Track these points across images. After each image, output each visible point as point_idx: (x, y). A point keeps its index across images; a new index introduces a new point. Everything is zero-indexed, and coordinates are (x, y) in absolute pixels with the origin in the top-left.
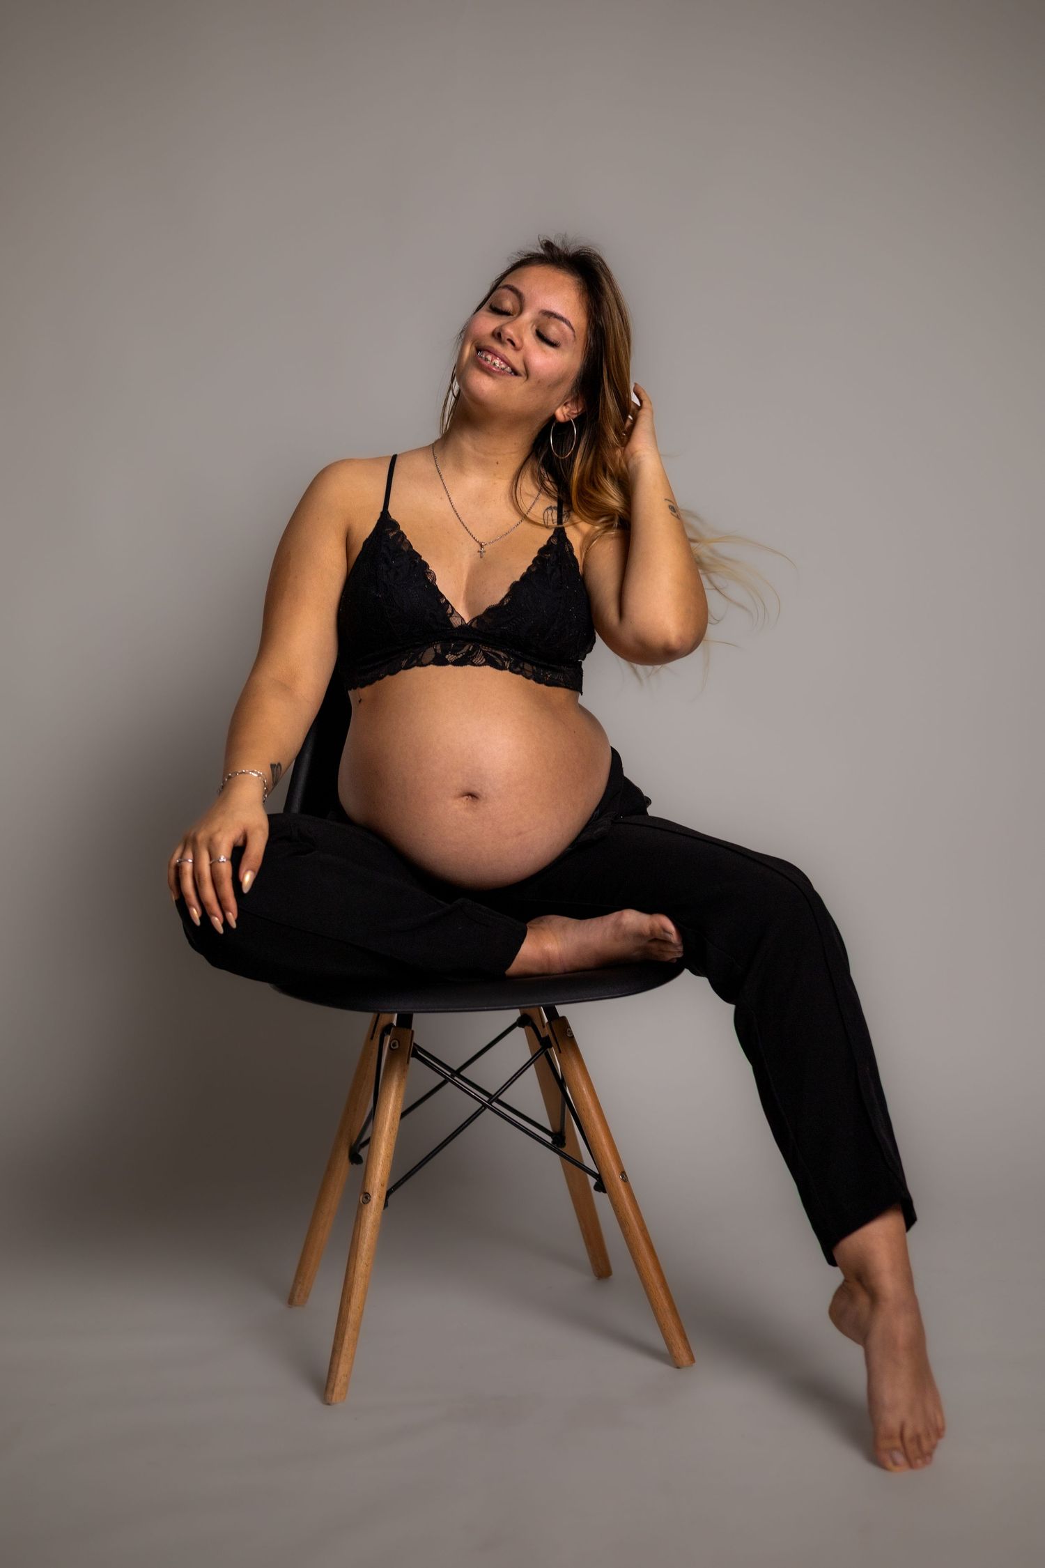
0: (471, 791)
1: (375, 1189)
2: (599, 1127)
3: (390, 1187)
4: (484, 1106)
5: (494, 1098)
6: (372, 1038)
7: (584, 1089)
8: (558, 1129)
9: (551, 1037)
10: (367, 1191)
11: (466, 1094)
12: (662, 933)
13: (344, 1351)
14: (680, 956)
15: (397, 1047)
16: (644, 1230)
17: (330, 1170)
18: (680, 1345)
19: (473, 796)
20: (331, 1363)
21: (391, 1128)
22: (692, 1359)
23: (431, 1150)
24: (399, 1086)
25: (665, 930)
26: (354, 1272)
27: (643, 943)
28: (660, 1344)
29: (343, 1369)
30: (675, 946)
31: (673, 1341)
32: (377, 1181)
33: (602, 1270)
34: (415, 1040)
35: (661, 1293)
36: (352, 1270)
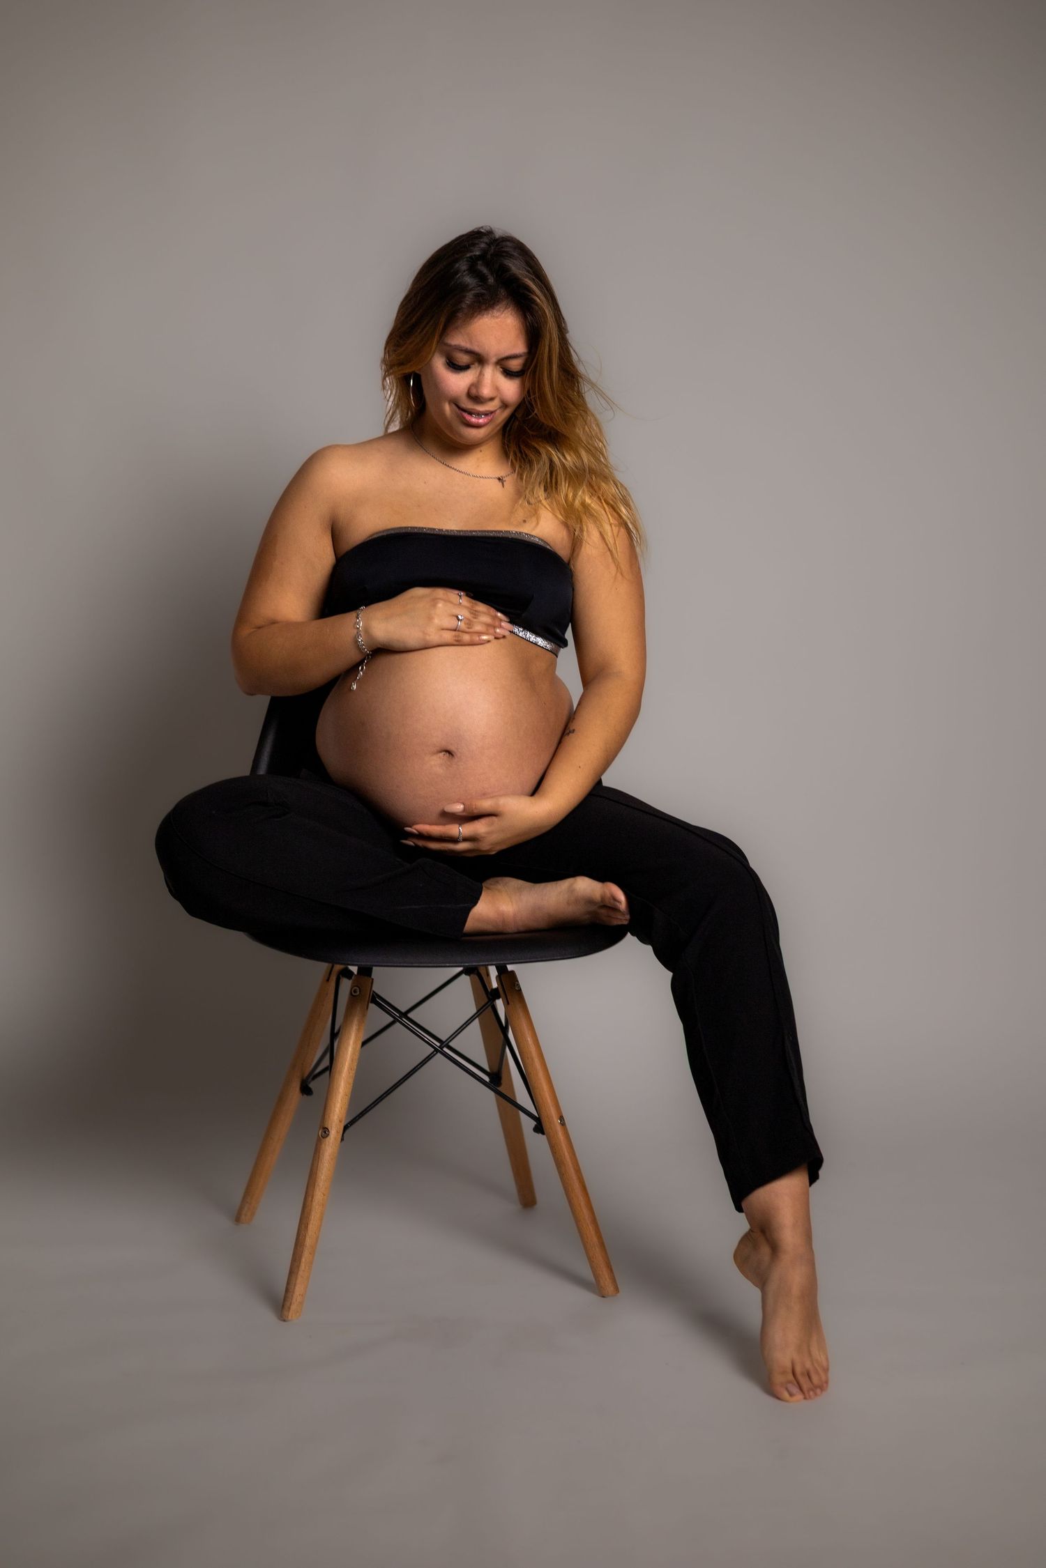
0: (448, 749)
1: (334, 1125)
2: (541, 1074)
3: (346, 1124)
4: (436, 1051)
5: (445, 1043)
6: (328, 980)
7: (529, 1039)
8: (495, 1070)
9: (501, 990)
10: (326, 1126)
11: (419, 1039)
12: (612, 901)
13: (301, 1273)
14: (626, 923)
15: (358, 993)
16: (578, 1171)
17: (281, 1100)
18: (607, 1276)
19: (449, 752)
20: (288, 1283)
21: (350, 1069)
22: (617, 1290)
23: (386, 1090)
24: (358, 1030)
25: (615, 899)
26: (312, 1201)
27: (593, 908)
28: (587, 1273)
29: (299, 1289)
30: (623, 914)
31: (601, 1273)
32: (336, 1117)
33: (527, 1198)
34: (374, 989)
35: (591, 1229)
36: (310, 1199)
